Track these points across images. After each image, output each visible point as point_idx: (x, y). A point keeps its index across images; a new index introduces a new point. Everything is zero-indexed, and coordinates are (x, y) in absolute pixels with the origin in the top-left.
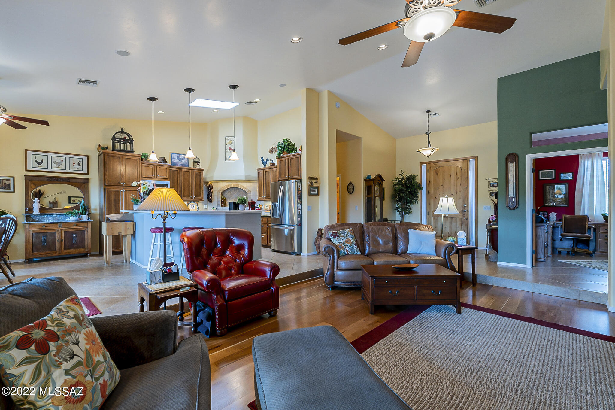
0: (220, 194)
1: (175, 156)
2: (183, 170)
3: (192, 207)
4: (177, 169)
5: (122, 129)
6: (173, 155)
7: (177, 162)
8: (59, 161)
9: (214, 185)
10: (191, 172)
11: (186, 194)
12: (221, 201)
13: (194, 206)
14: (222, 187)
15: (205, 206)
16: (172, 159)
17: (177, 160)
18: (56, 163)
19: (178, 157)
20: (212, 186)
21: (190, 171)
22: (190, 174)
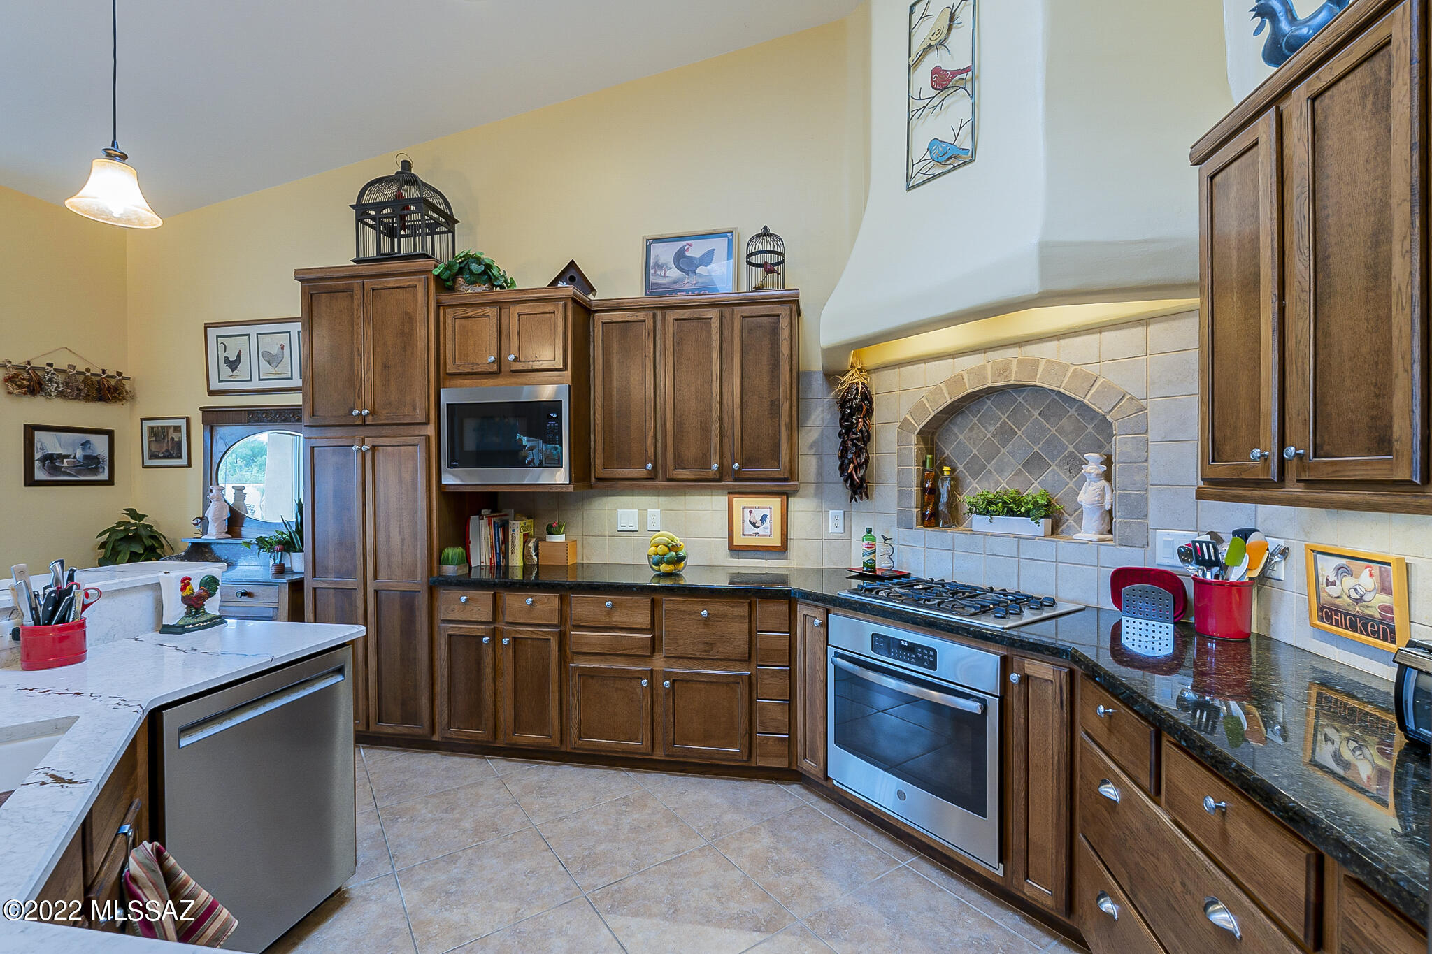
0: (914, 438)
1: (663, 254)
2: (671, 316)
3: (753, 524)
4: (641, 315)
5: (406, 165)
6: (657, 249)
7: (675, 282)
8: (275, 350)
9: (881, 385)
10: (715, 325)
11: (690, 450)
12: (923, 482)
13: (764, 519)
14: (923, 392)
15: (835, 522)
16: (652, 271)
17: (674, 273)
18: (272, 359)
19: (680, 256)
20: (867, 397)
21: (713, 314)
22: (709, 331)
